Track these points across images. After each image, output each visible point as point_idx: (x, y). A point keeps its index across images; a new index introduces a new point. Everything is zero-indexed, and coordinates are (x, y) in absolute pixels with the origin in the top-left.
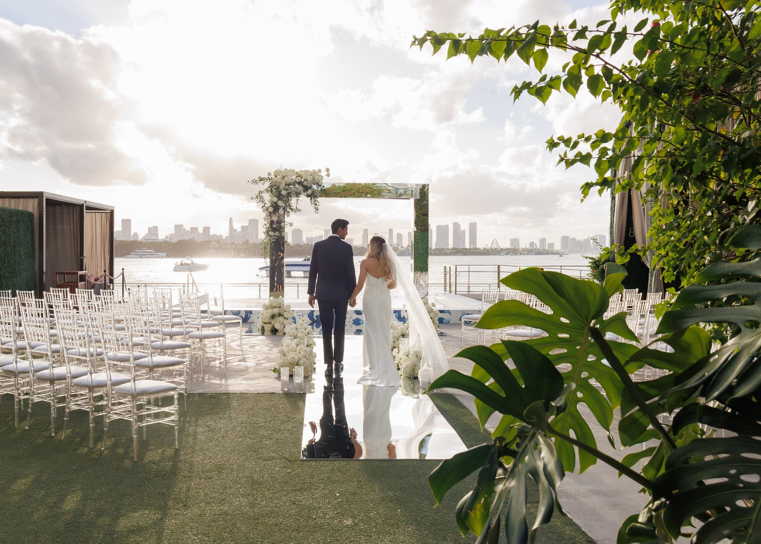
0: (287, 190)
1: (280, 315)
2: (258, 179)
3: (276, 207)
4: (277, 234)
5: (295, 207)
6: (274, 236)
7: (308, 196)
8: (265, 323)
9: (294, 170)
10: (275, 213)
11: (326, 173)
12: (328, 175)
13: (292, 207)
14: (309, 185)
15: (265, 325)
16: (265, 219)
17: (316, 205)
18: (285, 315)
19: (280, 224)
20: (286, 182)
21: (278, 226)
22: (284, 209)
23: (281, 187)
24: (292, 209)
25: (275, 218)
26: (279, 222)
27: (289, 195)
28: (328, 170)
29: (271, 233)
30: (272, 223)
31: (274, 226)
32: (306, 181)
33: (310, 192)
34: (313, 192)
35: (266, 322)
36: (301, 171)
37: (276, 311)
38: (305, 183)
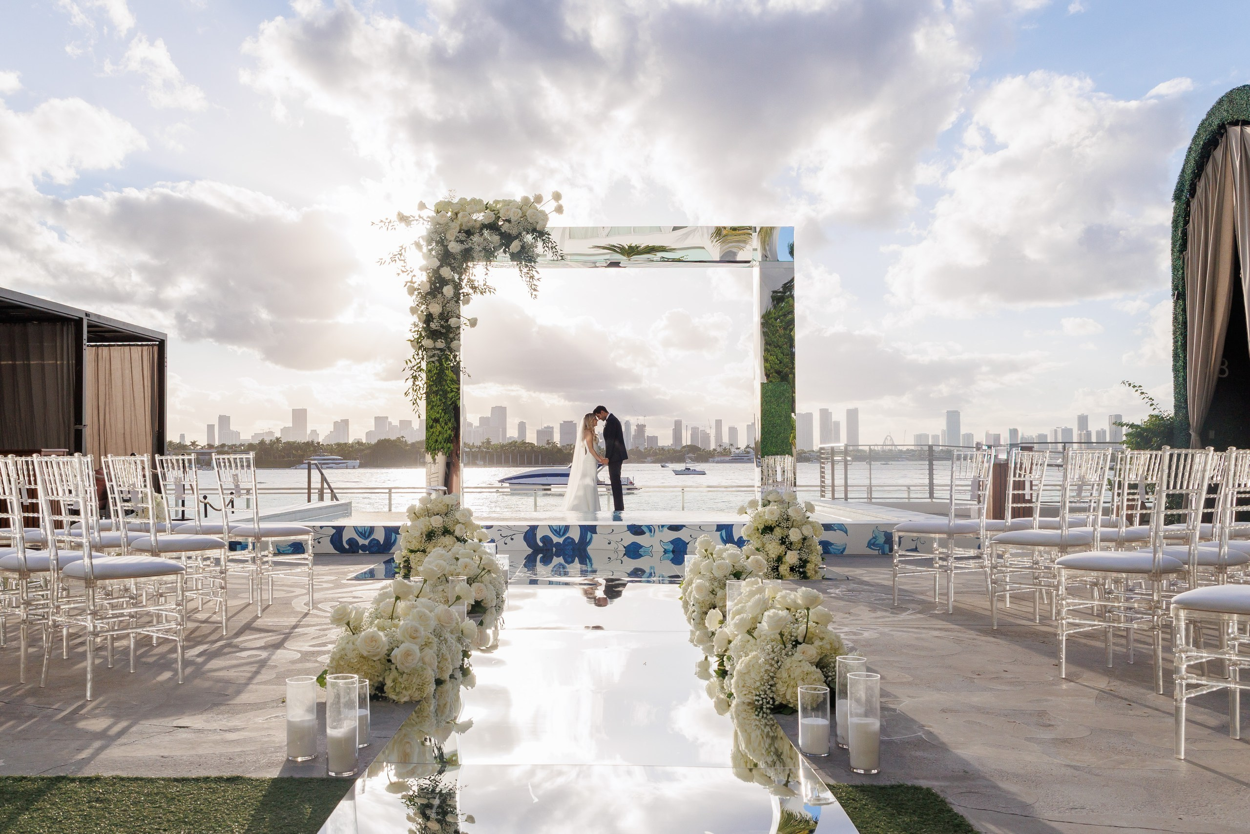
0: (462, 242)
1: (446, 532)
2: (394, 217)
3: (437, 285)
4: (440, 344)
5: (481, 283)
6: (435, 348)
7: (514, 257)
8: (412, 551)
9: (481, 201)
10: (435, 297)
11: (553, 204)
12: (559, 210)
13: (476, 284)
14: (514, 232)
15: (412, 556)
16: (413, 310)
17: (532, 277)
18: (458, 533)
19: (447, 321)
20: (461, 225)
21: (442, 326)
22: (457, 287)
23: (449, 236)
24: (474, 288)
25: (436, 309)
26: (445, 316)
27: (467, 255)
28: (557, 196)
29: (427, 343)
30: (429, 318)
31: (433, 326)
32: (507, 224)
33: (515, 246)
34: (523, 247)
35: (413, 548)
36: (496, 202)
37: (437, 522)
38: (506, 227)
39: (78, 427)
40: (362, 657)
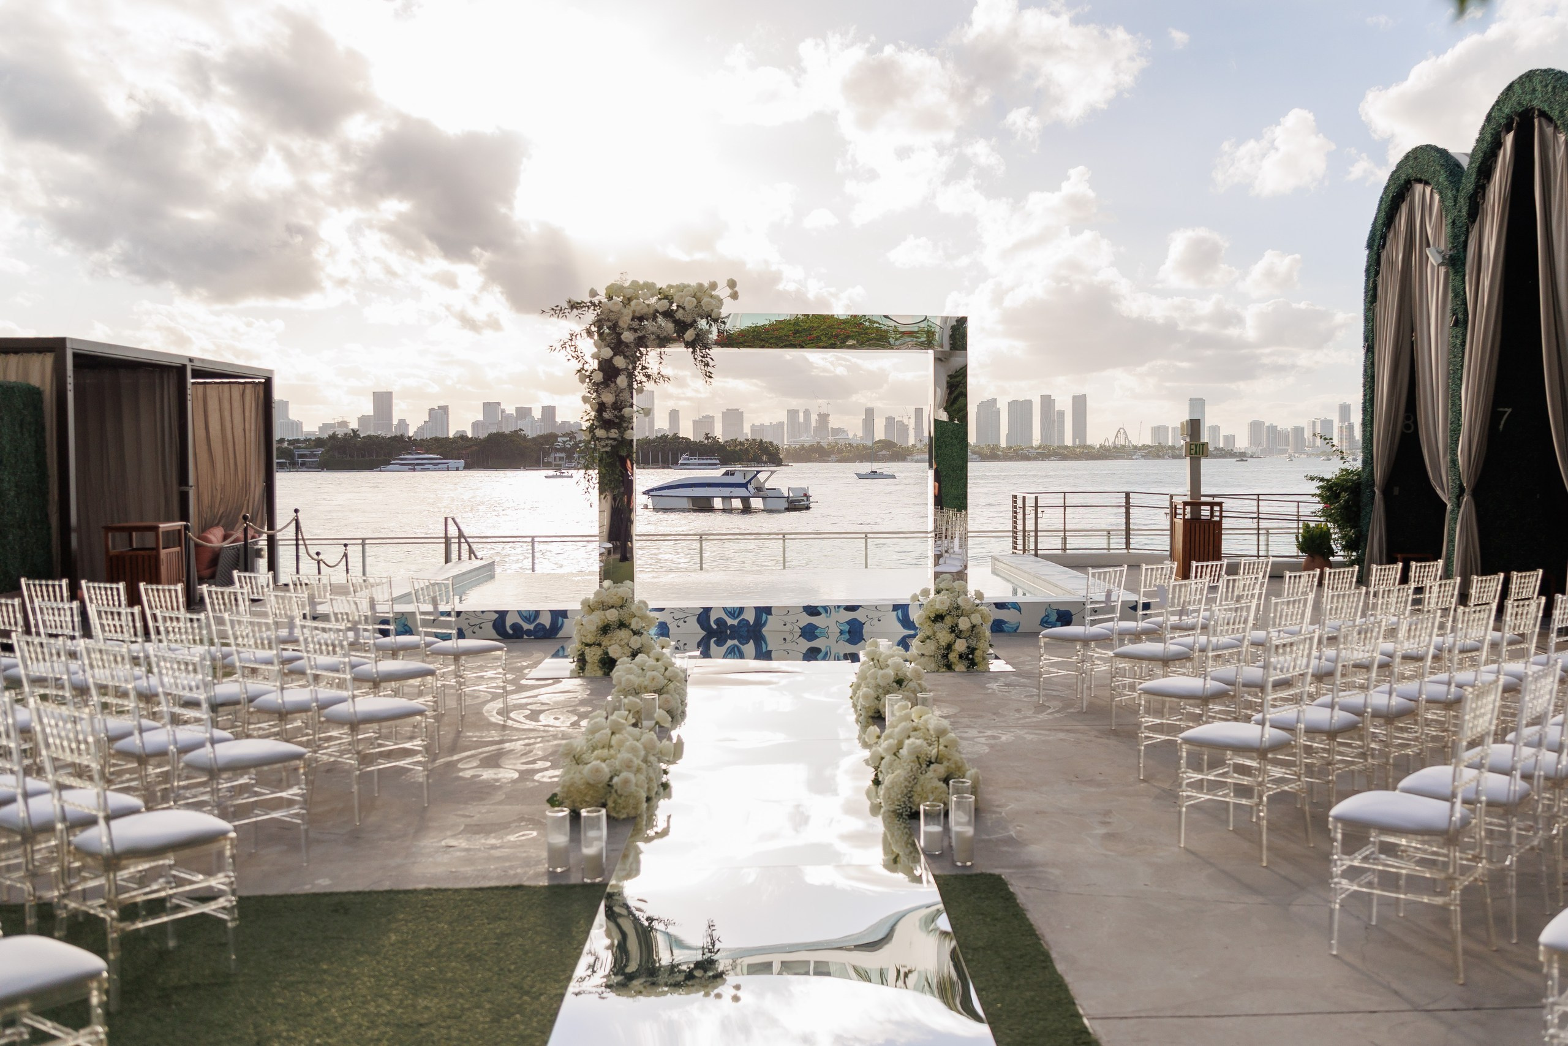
0: (635, 330)
1: (622, 625)
2: (565, 305)
3: (609, 371)
4: (614, 433)
5: (655, 371)
6: (608, 438)
7: (688, 345)
8: (587, 645)
9: (653, 285)
10: (607, 386)
11: (729, 291)
12: (734, 296)
13: (649, 371)
14: (689, 320)
15: (587, 650)
16: (585, 399)
17: (707, 365)
18: (634, 626)
19: (621, 410)
20: (634, 312)
21: (616, 417)
22: (631, 376)
23: (621, 324)
24: (648, 376)
25: (608, 398)
26: (618, 406)
27: (641, 342)
28: (732, 284)
29: (600, 433)
30: (601, 408)
31: (606, 415)
32: (681, 311)
33: (690, 335)
34: (697, 335)
35: (588, 641)
36: (670, 287)
37: (612, 615)
38: (679, 315)
39: (184, 488)
40: (588, 784)
